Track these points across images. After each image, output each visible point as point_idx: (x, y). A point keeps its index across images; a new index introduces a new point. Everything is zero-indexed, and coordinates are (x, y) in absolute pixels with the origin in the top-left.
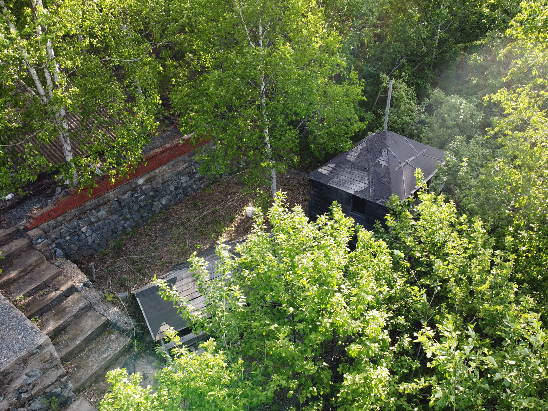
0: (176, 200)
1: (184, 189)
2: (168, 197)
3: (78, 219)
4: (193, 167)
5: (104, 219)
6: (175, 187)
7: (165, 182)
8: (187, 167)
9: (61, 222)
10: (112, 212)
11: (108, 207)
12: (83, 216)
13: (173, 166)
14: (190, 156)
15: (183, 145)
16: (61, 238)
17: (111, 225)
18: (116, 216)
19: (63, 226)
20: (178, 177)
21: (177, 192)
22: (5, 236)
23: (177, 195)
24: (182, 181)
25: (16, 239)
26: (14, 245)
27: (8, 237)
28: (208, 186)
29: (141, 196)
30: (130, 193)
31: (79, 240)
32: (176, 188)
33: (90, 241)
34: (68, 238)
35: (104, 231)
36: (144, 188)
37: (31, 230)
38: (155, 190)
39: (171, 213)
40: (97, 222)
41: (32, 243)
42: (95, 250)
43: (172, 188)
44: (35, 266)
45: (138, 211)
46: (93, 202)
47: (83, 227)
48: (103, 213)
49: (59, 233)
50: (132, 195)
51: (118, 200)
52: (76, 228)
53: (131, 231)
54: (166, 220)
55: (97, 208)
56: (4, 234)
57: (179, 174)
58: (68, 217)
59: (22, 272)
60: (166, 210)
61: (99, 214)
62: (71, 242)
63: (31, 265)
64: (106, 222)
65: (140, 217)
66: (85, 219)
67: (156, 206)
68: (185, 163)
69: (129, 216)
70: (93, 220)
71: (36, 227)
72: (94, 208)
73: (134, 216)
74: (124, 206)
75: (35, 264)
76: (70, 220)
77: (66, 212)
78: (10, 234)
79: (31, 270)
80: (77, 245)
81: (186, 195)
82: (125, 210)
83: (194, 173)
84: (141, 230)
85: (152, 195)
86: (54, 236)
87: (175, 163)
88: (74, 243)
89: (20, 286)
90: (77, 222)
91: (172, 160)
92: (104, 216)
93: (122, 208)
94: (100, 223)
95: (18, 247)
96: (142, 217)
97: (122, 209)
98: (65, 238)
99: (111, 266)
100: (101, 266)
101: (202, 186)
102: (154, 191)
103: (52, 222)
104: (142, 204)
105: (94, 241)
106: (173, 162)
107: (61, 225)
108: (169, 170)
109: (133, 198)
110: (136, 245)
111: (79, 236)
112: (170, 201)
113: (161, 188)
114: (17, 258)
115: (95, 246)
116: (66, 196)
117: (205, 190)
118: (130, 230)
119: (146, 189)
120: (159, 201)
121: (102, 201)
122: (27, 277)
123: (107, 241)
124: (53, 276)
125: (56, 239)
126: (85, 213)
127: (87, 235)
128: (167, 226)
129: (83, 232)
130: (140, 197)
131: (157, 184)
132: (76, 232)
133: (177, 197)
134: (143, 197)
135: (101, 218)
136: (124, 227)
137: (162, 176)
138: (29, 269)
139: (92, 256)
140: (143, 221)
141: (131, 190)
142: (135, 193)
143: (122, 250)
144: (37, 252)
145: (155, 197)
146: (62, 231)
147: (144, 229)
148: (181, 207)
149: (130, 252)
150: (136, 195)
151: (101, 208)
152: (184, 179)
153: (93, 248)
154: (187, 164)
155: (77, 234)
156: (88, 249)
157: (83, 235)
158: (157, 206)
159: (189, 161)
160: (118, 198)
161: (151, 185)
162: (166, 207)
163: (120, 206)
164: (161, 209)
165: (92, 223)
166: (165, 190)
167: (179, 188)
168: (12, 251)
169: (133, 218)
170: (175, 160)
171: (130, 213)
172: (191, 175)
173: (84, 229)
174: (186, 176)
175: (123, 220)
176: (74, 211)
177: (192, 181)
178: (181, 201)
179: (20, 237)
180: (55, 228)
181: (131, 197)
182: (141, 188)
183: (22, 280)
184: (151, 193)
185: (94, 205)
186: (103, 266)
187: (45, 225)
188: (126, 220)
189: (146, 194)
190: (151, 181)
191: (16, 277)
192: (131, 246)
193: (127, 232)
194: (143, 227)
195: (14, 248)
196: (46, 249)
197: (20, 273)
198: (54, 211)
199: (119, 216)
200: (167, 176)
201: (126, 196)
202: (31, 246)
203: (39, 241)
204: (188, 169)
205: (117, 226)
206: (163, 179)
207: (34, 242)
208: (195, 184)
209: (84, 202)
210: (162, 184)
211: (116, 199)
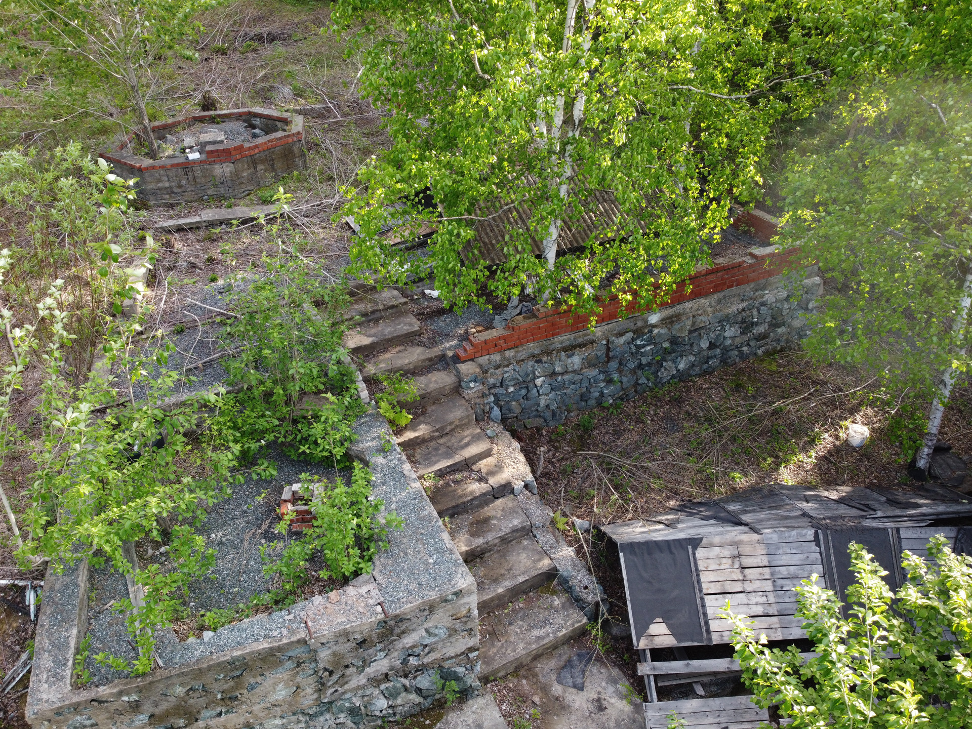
0: (705, 366)
1: (726, 350)
2: (692, 358)
3: (537, 362)
4: (755, 313)
5: (574, 372)
6: (711, 343)
7: (695, 330)
8: (743, 310)
9: (509, 360)
10: (590, 363)
11: (586, 352)
12: (544, 359)
13: (719, 302)
14: (756, 290)
15: (751, 266)
16: (501, 386)
17: (584, 385)
18: (594, 372)
19: (511, 367)
20: (723, 325)
21: (712, 353)
22: (423, 361)
23: (709, 358)
24: (727, 334)
25: (438, 370)
26: (433, 379)
27: (427, 363)
28: (772, 355)
29: (648, 345)
30: (629, 335)
31: (526, 397)
32: (712, 346)
33: (543, 403)
34: (511, 389)
35: (568, 391)
36: (656, 331)
37: (464, 362)
38: (674, 341)
39: (689, 390)
40: (562, 374)
41: (460, 385)
42: (545, 421)
43: (704, 344)
44: (457, 426)
45: (633, 372)
46: (565, 338)
47: (539, 377)
48: (576, 361)
49: (500, 378)
50: (633, 340)
51: (607, 345)
52: (528, 375)
53: (611, 405)
54: (678, 402)
55: (570, 349)
56: (422, 357)
57: (725, 320)
58: (523, 353)
59: (437, 430)
60: (680, 380)
61: (569, 361)
62: (514, 398)
63: (451, 423)
64: (577, 378)
65: (632, 383)
66: (546, 365)
67: (666, 369)
68: (743, 300)
69: (616, 377)
70: (558, 369)
71: (472, 360)
72: (565, 349)
73: (624, 379)
74: (614, 357)
75: (457, 423)
76: (523, 360)
77: (521, 345)
78: (430, 359)
79: (451, 431)
80: (520, 405)
81: (724, 361)
82: (613, 365)
83: (753, 324)
84: (629, 408)
85: (665, 349)
86: (492, 381)
87: (725, 297)
88: (517, 401)
89: (429, 453)
90: (533, 367)
91: (722, 290)
92: (576, 367)
93: (609, 359)
94: (566, 377)
95: (438, 386)
96: (636, 384)
97: (608, 362)
98: (506, 389)
99: (567, 459)
100: (551, 453)
101: (760, 352)
102: (672, 343)
103: (496, 357)
104: (644, 361)
105: (548, 406)
106: (720, 295)
107: (508, 366)
108: (709, 309)
109: (632, 346)
110: (617, 434)
111: (528, 391)
112: (693, 365)
113: (686, 339)
114: (434, 403)
115: (548, 415)
116: (529, 318)
117: (762, 361)
118: (611, 401)
119: (659, 334)
120: (674, 361)
121: (580, 340)
122: (441, 441)
123: (569, 411)
124: (481, 454)
125: (494, 386)
126: (549, 353)
127: (541, 392)
128: (679, 413)
129: (536, 386)
130: (644, 346)
131: (681, 330)
132: (526, 383)
133: (707, 362)
134: (649, 348)
135: (570, 369)
136: (602, 394)
137: (694, 316)
138: (448, 428)
139: (539, 429)
140: (636, 391)
141: (634, 332)
142: (638, 338)
143: (590, 435)
144: (463, 402)
145: (670, 353)
146: (505, 376)
147: (635, 408)
148: (710, 383)
149: (604, 443)
150: (638, 342)
151: (577, 351)
152: (730, 332)
153: (543, 417)
154: (744, 304)
155: (527, 388)
156: (536, 416)
157: (535, 390)
158: (668, 370)
159: (751, 299)
160: (608, 341)
161: (670, 329)
162: (683, 377)
163: (607, 355)
164: (673, 377)
165: (554, 374)
166: (692, 345)
167: (716, 347)
168: (429, 390)
169: (621, 382)
170: (727, 292)
171: (620, 371)
172: (746, 326)
173: (539, 381)
174: (737, 326)
175: (604, 381)
176: (533, 347)
177: (745, 338)
178: (713, 372)
179: (445, 369)
180: (497, 367)
181: (629, 343)
182: (651, 331)
183: (433, 444)
184: (666, 345)
185: (567, 343)
186: (554, 455)
187: (484, 360)
188: (609, 381)
189: (656, 344)
190: (672, 323)
191: (426, 437)
192: (607, 433)
193: (606, 405)
194: (634, 402)
195: (433, 386)
196: (478, 401)
197: (434, 431)
198: (505, 339)
199: (600, 371)
200: (703, 320)
201: (622, 340)
202: (457, 389)
203: (472, 385)
204: (744, 314)
205: (592, 390)
206: (694, 323)
207: (463, 384)
208: (748, 345)
209: (553, 335)
210: (690, 332)
211: (604, 342)
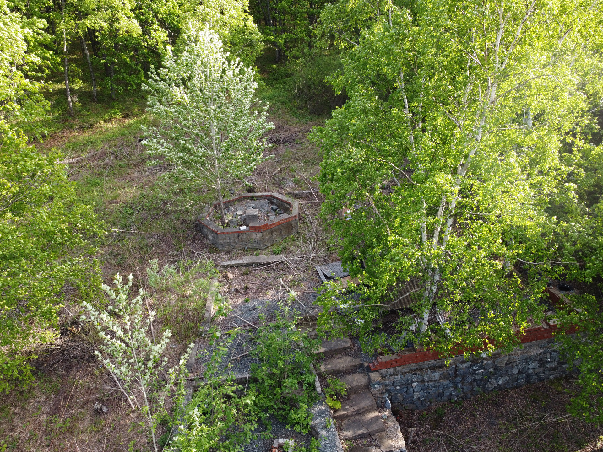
0: (515, 383)
1: (529, 375)
2: (507, 378)
3: (414, 374)
4: (548, 356)
5: (435, 381)
6: (519, 371)
7: (510, 363)
8: (541, 353)
9: (398, 372)
10: (445, 377)
11: (443, 371)
12: (418, 373)
13: (526, 348)
14: (550, 343)
15: (546, 330)
16: (393, 385)
17: (440, 389)
18: (446, 382)
19: (399, 376)
20: (527, 362)
21: (520, 376)
22: (351, 366)
23: (518, 379)
24: (530, 366)
25: (359, 373)
26: (355, 379)
27: (353, 368)
29: (480, 369)
30: (469, 363)
31: (406, 393)
32: (520, 373)
33: (416, 397)
34: (398, 388)
35: (431, 391)
36: (485, 362)
37: (373, 372)
38: (496, 368)
39: (504, 397)
40: (428, 382)
41: (370, 384)
42: (417, 406)
43: (515, 371)
44: (366, 410)
45: (471, 383)
46: (431, 363)
47: (414, 382)
48: (437, 375)
49: (392, 381)
50: (471, 366)
51: (455, 368)
52: (408, 381)
53: (456, 401)
54: (497, 405)
55: (433, 368)
56: (351, 364)
57: (528, 359)
58: (406, 369)
59: (355, 411)
60: (499, 390)
61: (433, 375)
62: (399, 391)
63: (363, 408)
64: (437, 384)
65: (470, 389)
66: (419, 377)
67: (490, 383)
68: (540, 348)
69: (459, 386)
70: (426, 379)
71: (377, 371)
72: (431, 368)
73: (465, 387)
74: (459, 375)
76: (406, 373)
77: (406, 365)
78: (355, 366)
79: (362, 412)
80: (403, 396)
81: (528, 381)
82: (459, 379)
83: (547, 362)
84: (466, 404)
85: (491, 372)
86: (387, 382)
87: (529, 346)
88: (401, 394)
89: (350, 425)
90: (412, 377)
91: (528, 342)
92: (436, 378)
93: (456, 375)
94: (430, 383)
95: (358, 384)
96: (472, 390)
97: (455, 377)
98: (396, 387)
100: (418, 428)
101: (551, 377)
102: (494, 369)
103: (391, 370)
104: (477, 378)
105: (419, 398)
106: (526, 344)
107: (397, 375)
108: (519, 352)
109: (471, 370)
111: (408, 389)
112: (508, 382)
113: (504, 368)
114: (355, 393)
115: (418, 403)
116: (411, 351)
117: (553, 383)
118: (456, 399)
119: (487, 364)
120: (496, 380)
121: (440, 364)
122: (357, 417)
123: (431, 402)
124: (378, 430)
125: (389, 385)
126: (421, 370)
127: (415, 390)
128: (496, 412)
129: (412, 387)
130: (477, 370)
131: (501, 362)
132: (407, 385)
133: (517, 381)
134: (481, 371)
135: (433, 379)
136: (451, 394)
137: (509, 355)
139: (412, 411)
140: (471, 394)
141: (472, 361)
142: (474, 365)
143: (442, 420)
144: (371, 395)
145: (494, 375)
146: (395, 380)
147: (470, 405)
148: (518, 394)
149: (449, 426)
150: (474, 368)
151: (437, 370)
152: (532, 365)
153: (416, 404)
154: (542, 350)
155: (407, 387)
156: (411, 403)
157: (412, 389)
158: (492, 384)
159: (546, 347)
160: (456, 366)
161: (494, 362)
162: (500, 388)
163: (455, 373)
164: (495, 388)
165: (423, 381)
166: (507, 371)
167: (523, 373)
168: (353, 386)
169: (463, 389)
170: (530, 343)
171: (462, 383)
172: (542, 363)
173: (414, 385)
174: (536, 362)
175: (452, 387)
176: (413, 366)
177: (542, 369)
178: (520, 387)
179: (362, 373)
180: (391, 375)
181: (468, 367)
182: (482, 362)
183: (352, 418)
184: (491, 370)
185: (432, 365)
186: (420, 429)
187: (384, 371)
188: (455, 388)
189: (485, 369)
190: (495, 358)
191: (349, 414)
192: (452, 419)
193: (453, 401)
194: (470, 401)
195: (355, 383)
196: (379, 395)
197: (353, 412)
198: (397, 361)
199: (450, 382)
200: (515, 357)
201: (464, 365)
202: (368, 386)
203: (376, 386)
204: (541, 356)
205: (445, 392)
206: (509, 359)
207: (372, 385)
208: (544, 373)
209: (424, 361)
210: (506, 364)
211: (454, 366)
